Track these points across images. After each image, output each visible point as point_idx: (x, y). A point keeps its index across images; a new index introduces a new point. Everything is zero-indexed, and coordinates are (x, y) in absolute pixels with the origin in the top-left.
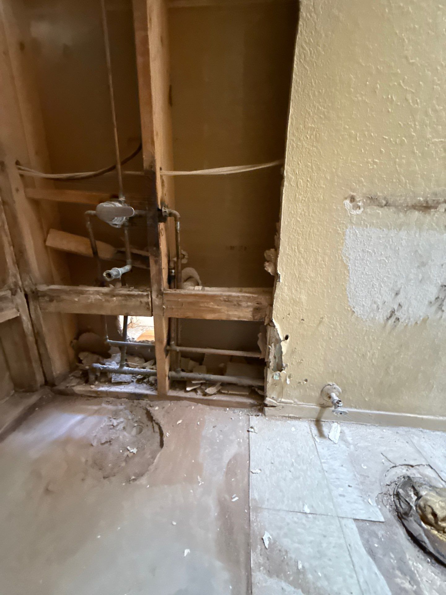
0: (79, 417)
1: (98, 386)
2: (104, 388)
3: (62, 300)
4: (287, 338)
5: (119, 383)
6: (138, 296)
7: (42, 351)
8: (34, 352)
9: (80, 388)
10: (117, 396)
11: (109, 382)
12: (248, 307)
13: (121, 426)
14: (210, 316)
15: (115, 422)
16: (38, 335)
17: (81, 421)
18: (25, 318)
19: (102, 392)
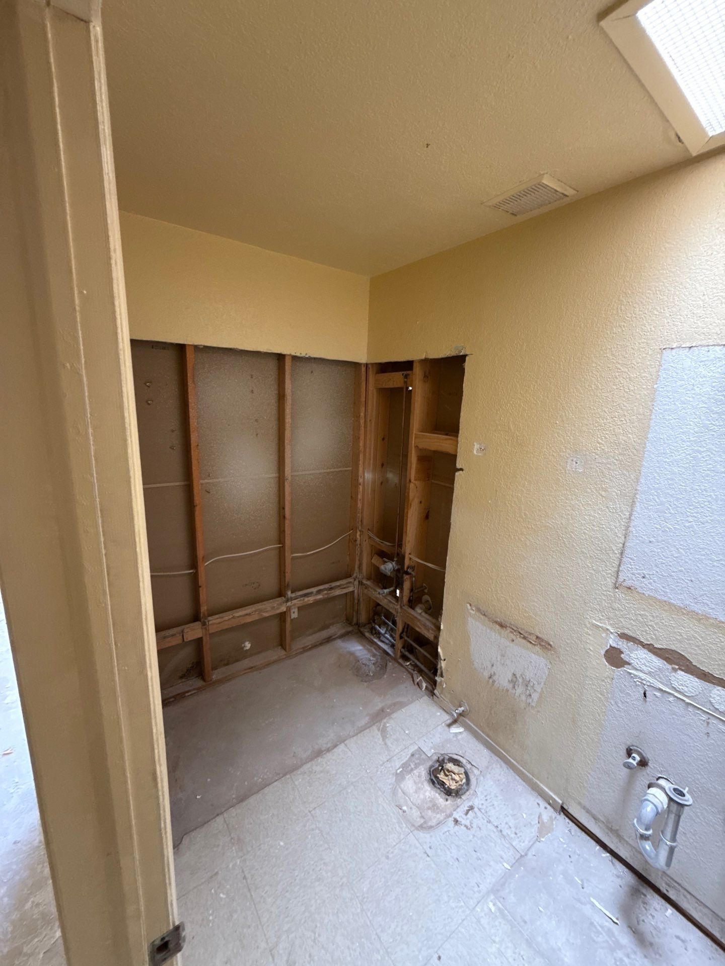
0: (361, 648)
1: (374, 637)
2: (375, 640)
3: (369, 590)
4: (445, 660)
5: (383, 642)
6: (393, 603)
7: (359, 608)
8: (356, 608)
9: (367, 634)
10: (380, 647)
11: (379, 638)
12: (432, 633)
13: (373, 662)
14: (417, 629)
15: (372, 658)
16: (359, 600)
17: (360, 650)
18: (356, 591)
19: (374, 642)
